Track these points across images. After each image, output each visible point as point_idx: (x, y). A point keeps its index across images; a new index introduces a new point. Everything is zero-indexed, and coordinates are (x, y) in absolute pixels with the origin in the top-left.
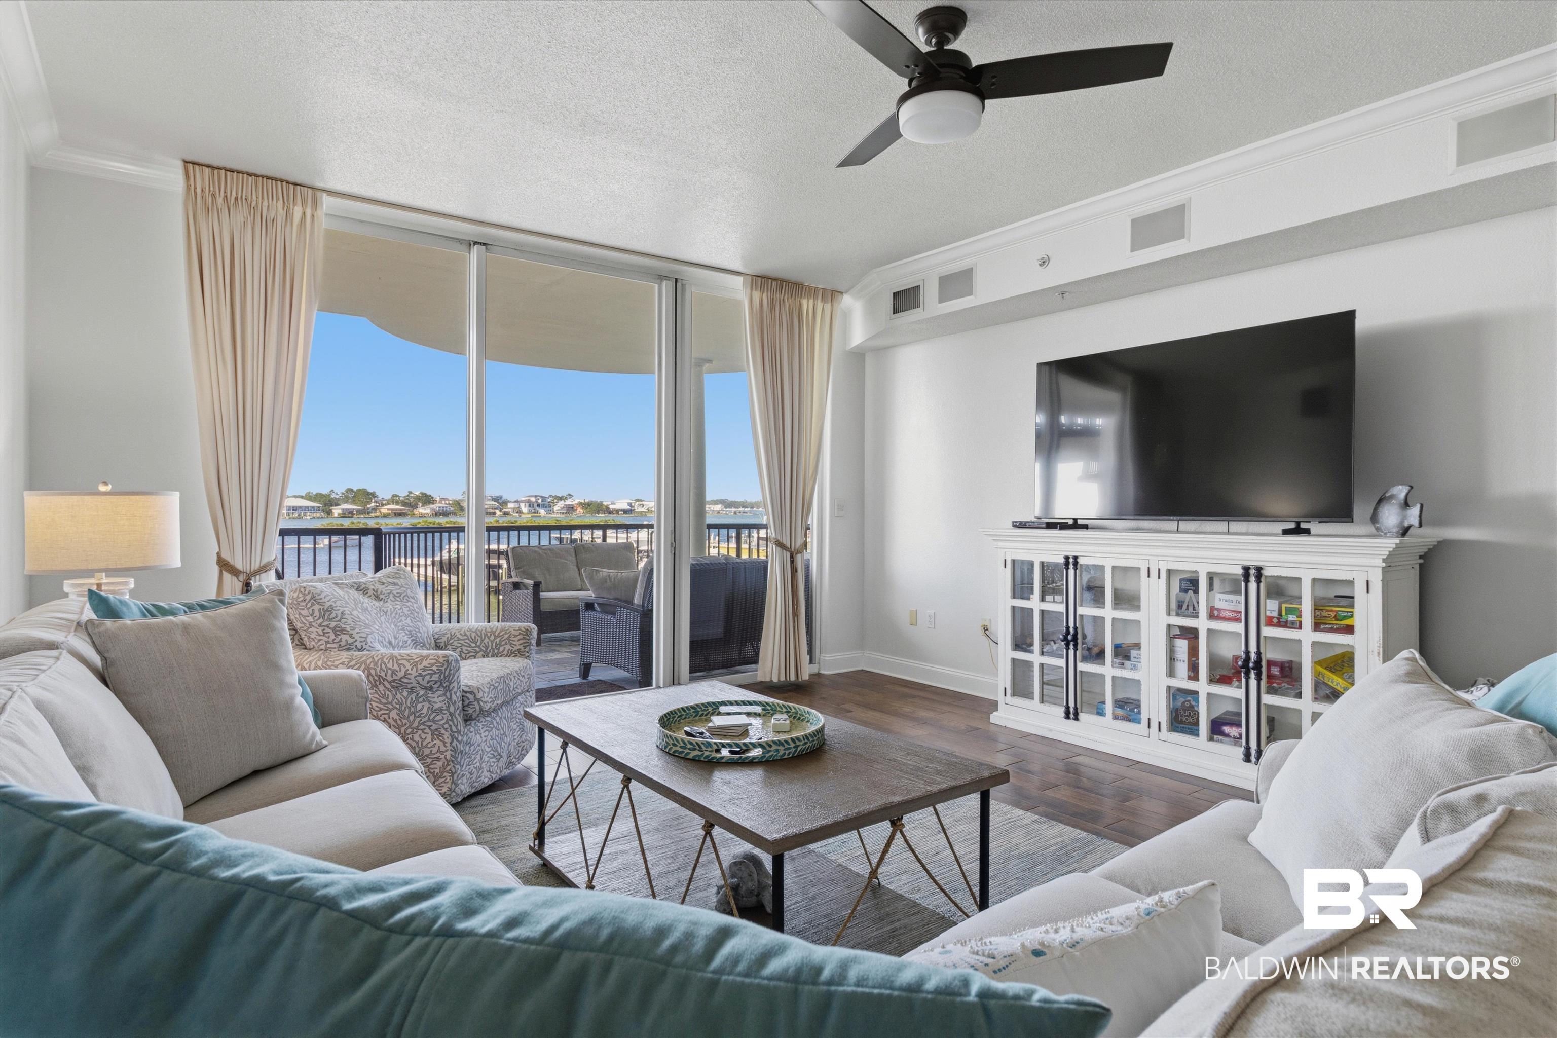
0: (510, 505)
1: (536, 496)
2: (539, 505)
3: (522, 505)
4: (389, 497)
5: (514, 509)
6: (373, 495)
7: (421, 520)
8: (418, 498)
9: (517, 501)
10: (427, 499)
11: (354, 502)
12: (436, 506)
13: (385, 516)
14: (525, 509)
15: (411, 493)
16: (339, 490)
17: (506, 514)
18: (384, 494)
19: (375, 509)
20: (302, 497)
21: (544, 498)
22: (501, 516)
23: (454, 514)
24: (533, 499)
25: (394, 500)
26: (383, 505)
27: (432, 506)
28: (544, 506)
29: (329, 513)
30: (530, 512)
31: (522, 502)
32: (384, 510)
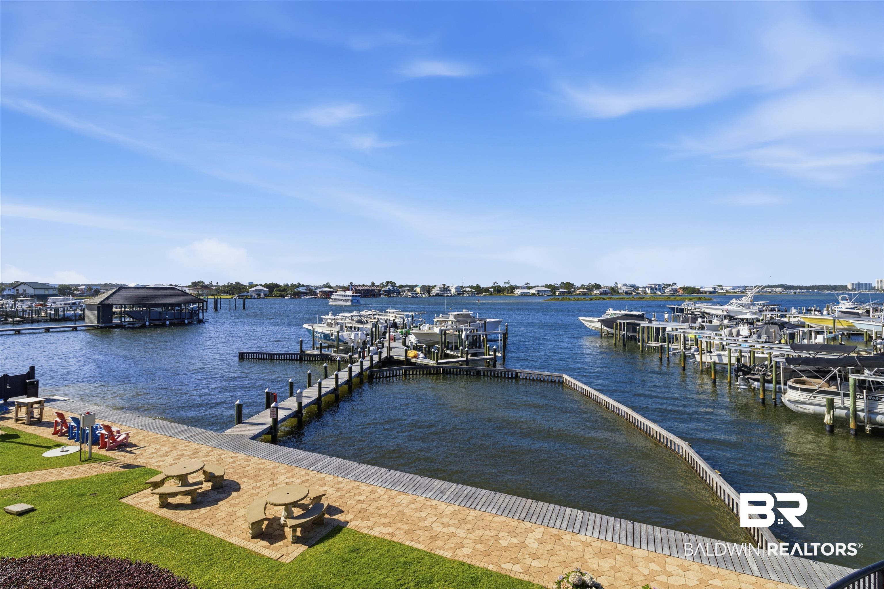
0: (640, 289)
1: (655, 284)
2: (656, 289)
3: (647, 289)
4: (580, 286)
5: (642, 291)
6: (573, 284)
7: (594, 297)
8: (593, 286)
9: (644, 287)
10: (598, 287)
11: (564, 289)
12: (602, 290)
13: (579, 295)
14: (648, 291)
15: (590, 283)
16: (558, 283)
17: (638, 294)
18: (578, 284)
19: (574, 291)
20: (544, 286)
21: (659, 285)
22: (635, 295)
23: (611, 293)
24: (653, 286)
25: (583, 287)
26: (577, 289)
27: (600, 290)
28: (659, 290)
29: (554, 293)
30: (651, 293)
31: (647, 287)
32: (578, 292)
